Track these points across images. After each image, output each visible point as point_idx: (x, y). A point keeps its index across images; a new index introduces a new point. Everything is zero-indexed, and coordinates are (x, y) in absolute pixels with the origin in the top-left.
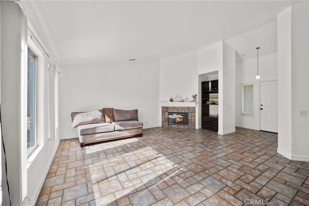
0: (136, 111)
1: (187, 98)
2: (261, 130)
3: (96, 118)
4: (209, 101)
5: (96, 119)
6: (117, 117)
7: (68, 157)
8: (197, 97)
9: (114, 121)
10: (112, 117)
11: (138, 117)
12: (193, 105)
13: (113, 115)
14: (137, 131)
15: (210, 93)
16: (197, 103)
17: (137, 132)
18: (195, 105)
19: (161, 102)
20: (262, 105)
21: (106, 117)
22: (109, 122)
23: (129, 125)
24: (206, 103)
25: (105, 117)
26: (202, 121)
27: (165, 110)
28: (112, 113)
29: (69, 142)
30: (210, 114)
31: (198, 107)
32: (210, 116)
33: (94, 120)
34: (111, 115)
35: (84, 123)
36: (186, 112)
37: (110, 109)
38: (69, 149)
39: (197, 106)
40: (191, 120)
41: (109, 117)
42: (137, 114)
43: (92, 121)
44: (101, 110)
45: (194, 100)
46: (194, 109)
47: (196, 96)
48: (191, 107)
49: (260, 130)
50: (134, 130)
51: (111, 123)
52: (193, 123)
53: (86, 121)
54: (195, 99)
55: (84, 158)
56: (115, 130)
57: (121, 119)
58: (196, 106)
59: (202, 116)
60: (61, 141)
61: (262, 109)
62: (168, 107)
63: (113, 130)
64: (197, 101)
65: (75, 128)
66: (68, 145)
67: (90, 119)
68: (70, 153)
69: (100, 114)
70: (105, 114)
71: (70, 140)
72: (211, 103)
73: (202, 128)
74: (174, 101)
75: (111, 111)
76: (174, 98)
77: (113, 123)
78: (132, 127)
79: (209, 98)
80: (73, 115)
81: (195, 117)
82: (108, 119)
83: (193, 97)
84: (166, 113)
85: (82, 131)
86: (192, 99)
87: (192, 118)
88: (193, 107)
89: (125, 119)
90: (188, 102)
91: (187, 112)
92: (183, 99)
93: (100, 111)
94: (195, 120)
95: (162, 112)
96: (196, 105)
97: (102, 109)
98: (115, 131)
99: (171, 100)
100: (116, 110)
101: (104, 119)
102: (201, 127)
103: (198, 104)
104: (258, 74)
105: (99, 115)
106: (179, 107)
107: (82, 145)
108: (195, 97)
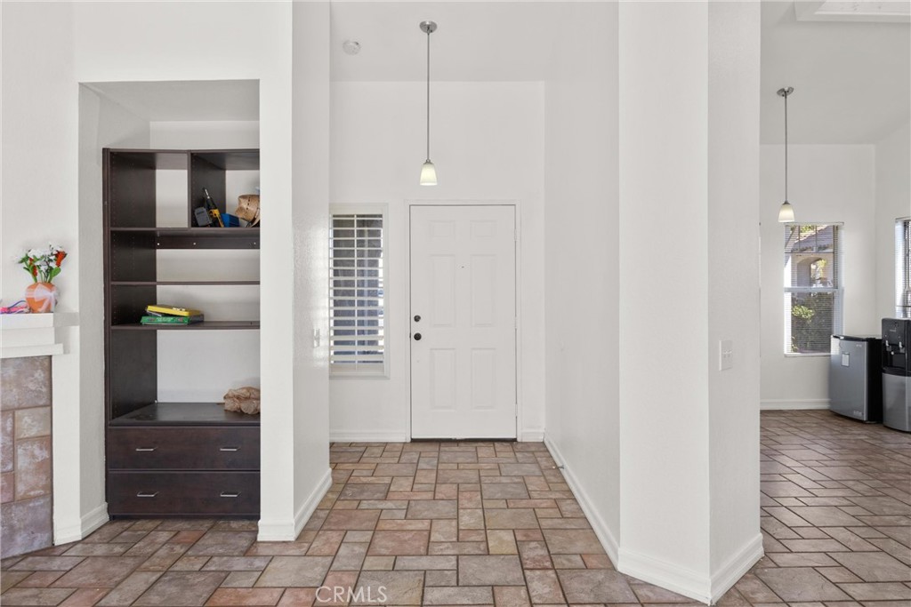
2: (414, 437)
4: (154, 303)
8: (70, 273)
15: (163, 247)
16: (71, 319)
18: (50, 337)
20: (417, 319)
24: (145, 320)
26: (110, 464)
30: (161, 398)
31: (77, 354)
32: (164, 416)
39: (66, 351)
45: (42, 293)
46: (40, 375)
47: (60, 256)
49: (414, 441)
52: (26, 500)
54: (49, 285)
58: (55, 350)
59: (108, 426)
61: (418, 337)
72: (185, 313)
73: (114, 518)
79: (154, 279)
81: (47, 441)
83: (33, 270)
86: (20, 285)
87: (14, 459)
88: (32, 361)
94: (47, 467)
96: (57, 341)
102: (99, 513)
103: (75, 332)
104: (428, 162)
108: (44, 268)
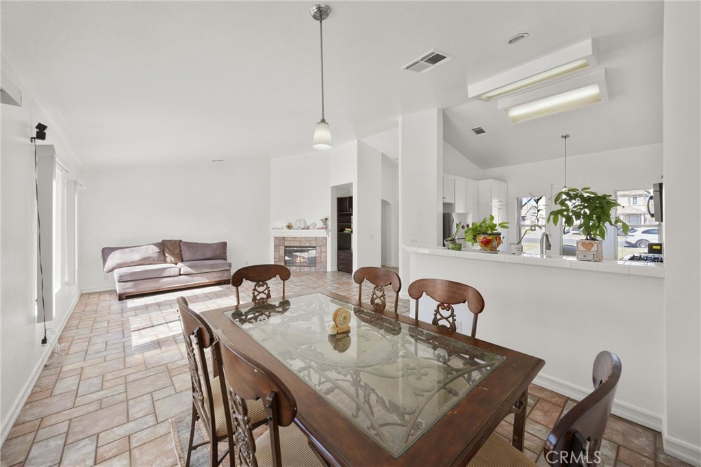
0: (225, 244)
1: (314, 223)
3: (147, 255)
4: (350, 228)
5: (147, 258)
6: (186, 255)
7: (96, 312)
8: (329, 222)
9: (182, 261)
10: (178, 254)
11: (227, 254)
12: (322, 233)
13: (181, 251)
14: (221, 275)
16: (329, 231)
17: (219, 277)
18: (326, 234)
19: (274, 229)
21: (166, 254)
22: (172, 262)
23: (206, 266)
24: (344, 232)
25: (164, 254)
26: (338, 259)
27: (279, 241)
28: (178, 249)
29: (97, 296)
31: (330, 238)
33: (145, 259)
34: (178, 251)
35: (125, 263)
36: (312, 245)
37: (175, 241)
38: (98, 304)
40: (321, 257)
41: (172, 254)
42: (225, 249)
43: (139, 260)
44: (157, 243)
45: (324, 226)
46: (325, 240)
47: (326, 219)
48: (319, 238)
50: (215, 274)
51: (176, 264)
52: (323, 262)
53: (129, 261)
54: (325, 224)
55: (122, 311)
56: (181, 273)
57: (195, 258)
58: (327, 236)
59: (338, 252)
60: (82, 295)
62: (284, 237)
63: (177, 273)
64: (330, 227)
65: (108, 272)
66: (96, 300)
67: (137, 256)
68: (99, 308)
69: (156, 249)
70: (166, 249)
71: (100, 293)
73: (338, 270)
74: (294, 227)
75: (178, 244)
76: (293, 224)
77: (180, 265)
78: (210, 268)
80: (106, 252)
81: (326, 252)
82: (169, 258)
83: (323, 222)
84: (281, 247)
85: (121, 277)
86: (321, 224)
87: (321, 255)
88: (323, 238)
89: (203, 257)
90: (315, 228)
91: (315, 245)
92: (307, 225)
93: (156, 245)
94: (326, 257)
95: (275, 246)
97: (160, 241)
98: (180, 275)
99: (289, 227)
100: (187, 243)
101: (163, 258)
102: (335, 268)
103: (330, 233)
105: (153, 251)
106: (302, 238)
107: (122, 297)
